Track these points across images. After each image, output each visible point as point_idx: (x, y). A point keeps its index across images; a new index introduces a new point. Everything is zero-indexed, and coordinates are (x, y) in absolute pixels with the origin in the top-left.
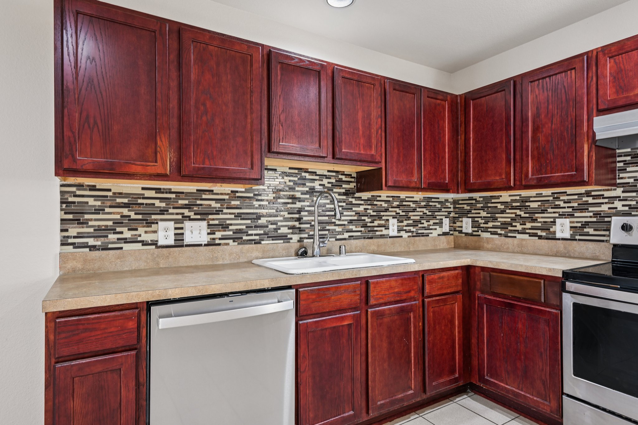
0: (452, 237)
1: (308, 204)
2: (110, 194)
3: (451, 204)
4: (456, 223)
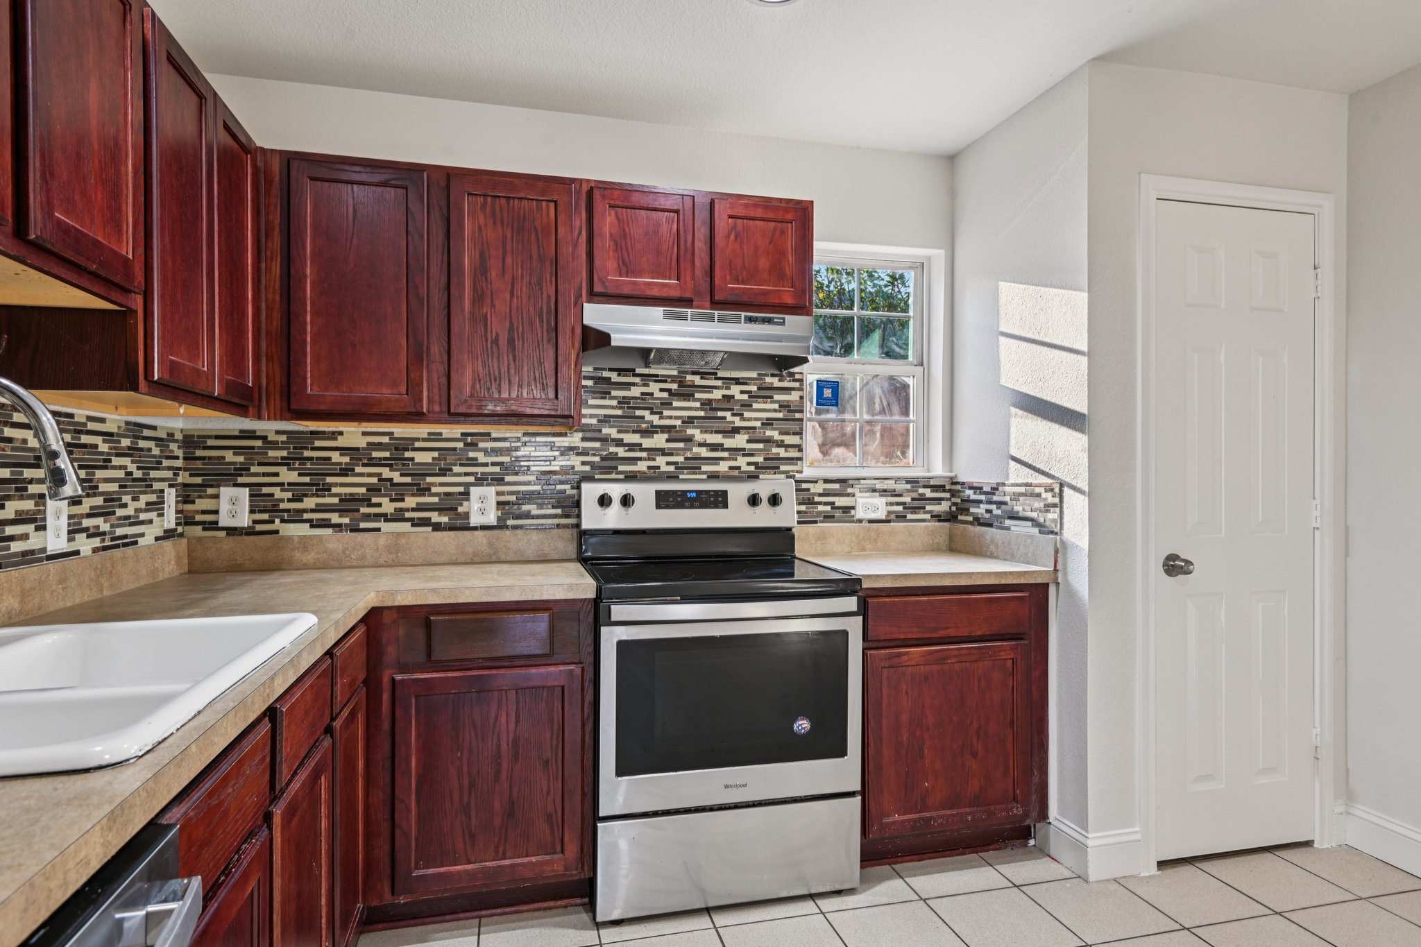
0: (185, 541)
3: (179, 447)
4: (196, 503)
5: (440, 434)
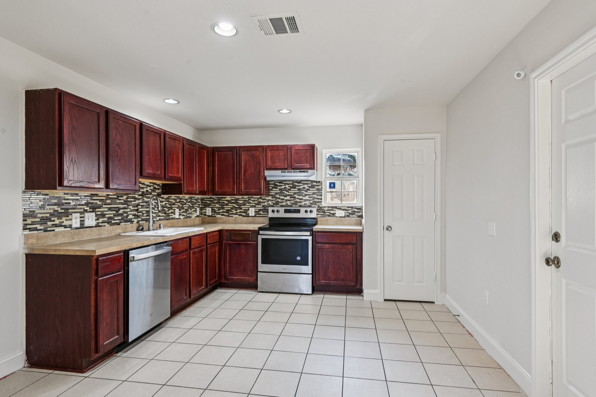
0: (201, 218)
1: (141, 201)
2: (48, 197)
4: (202, 210)
5: (244, 197)
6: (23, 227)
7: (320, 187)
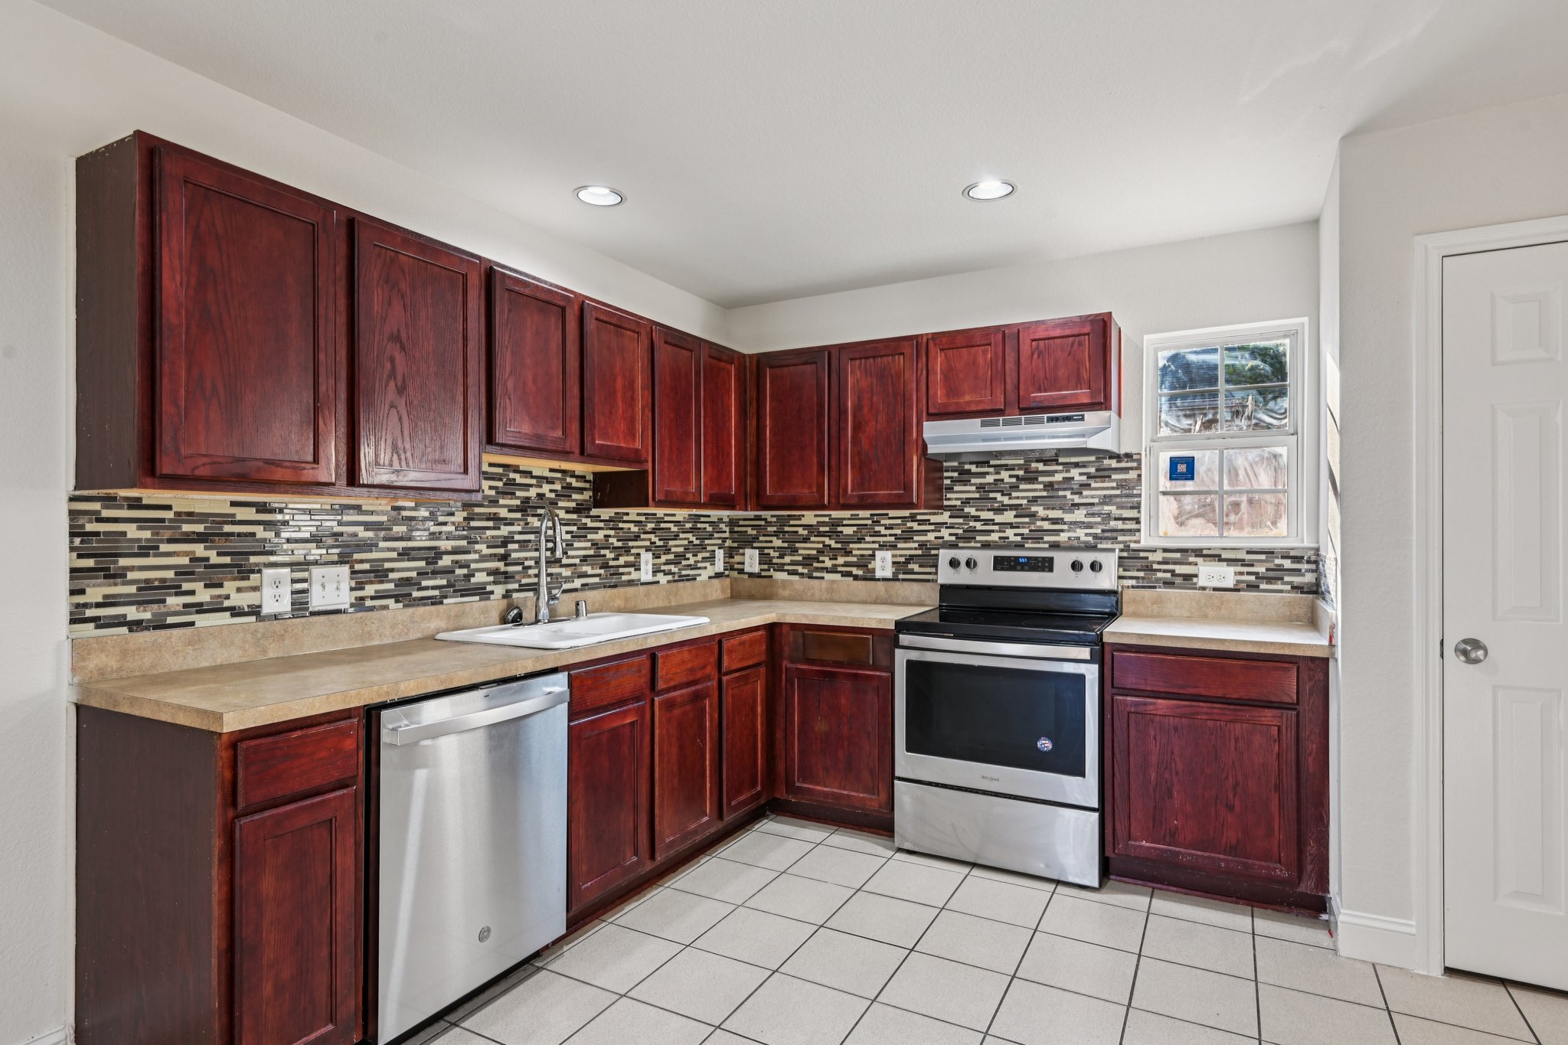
0: (728, 580)
1: (519, 529)
2: (169, 515)
3: (726, 526)
4: (733, 558)
5: (858, 515)
6: (71, 613)
7: (1132, 475)
